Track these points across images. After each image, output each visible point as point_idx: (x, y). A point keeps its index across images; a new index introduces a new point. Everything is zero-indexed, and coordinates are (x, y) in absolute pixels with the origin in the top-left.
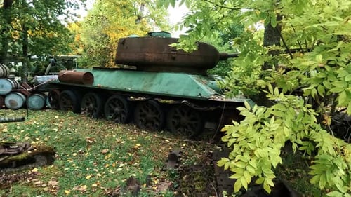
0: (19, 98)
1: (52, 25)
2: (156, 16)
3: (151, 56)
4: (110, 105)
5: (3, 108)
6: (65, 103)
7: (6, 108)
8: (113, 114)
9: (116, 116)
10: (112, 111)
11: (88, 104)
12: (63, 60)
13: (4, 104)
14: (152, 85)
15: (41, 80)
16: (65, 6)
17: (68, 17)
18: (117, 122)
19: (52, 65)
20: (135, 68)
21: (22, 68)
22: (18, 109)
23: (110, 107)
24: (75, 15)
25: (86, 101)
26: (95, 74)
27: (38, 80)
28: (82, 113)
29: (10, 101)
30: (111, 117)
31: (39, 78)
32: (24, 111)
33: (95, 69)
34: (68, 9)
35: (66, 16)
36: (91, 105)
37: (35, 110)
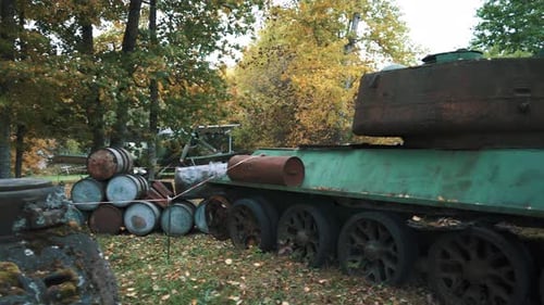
0: (148, 211)
1: (196, 73)
2: (382, 35)
3: (458, 110)
4: (354, 235)
5: (120, 232)
6: (240, 227)
7: (127, 232)
8: (359, 259)
9: (368, 263)
10: (357, 252)
11: (293, 231)
12: (207, 134)
13: (123, 224)
14: (467, 184)
15: (187, 176)
16: (220, 34)
17: (225, 52)
18: (372, 277)
19: (192, 144)
20: (397, 141)
21: (147, 153)
22: (145, 235)
23: (353, 242)
24: (237, 47)
25: (288, 223)
26: (307, 159)
27: (181, 175)
28: (282, 251)
29: (135, 218)
30: (356, 265)
31: (184, 172)
32: (158, 237)
33: (304, 148)
34: (223, 39)
35: (221, 52)
36: (302, 234)
37: (177, 235)
